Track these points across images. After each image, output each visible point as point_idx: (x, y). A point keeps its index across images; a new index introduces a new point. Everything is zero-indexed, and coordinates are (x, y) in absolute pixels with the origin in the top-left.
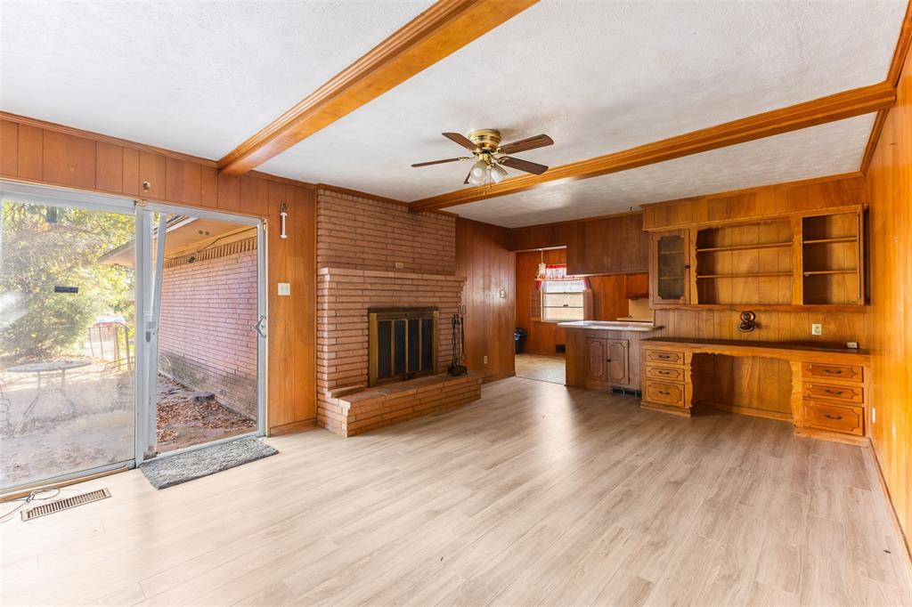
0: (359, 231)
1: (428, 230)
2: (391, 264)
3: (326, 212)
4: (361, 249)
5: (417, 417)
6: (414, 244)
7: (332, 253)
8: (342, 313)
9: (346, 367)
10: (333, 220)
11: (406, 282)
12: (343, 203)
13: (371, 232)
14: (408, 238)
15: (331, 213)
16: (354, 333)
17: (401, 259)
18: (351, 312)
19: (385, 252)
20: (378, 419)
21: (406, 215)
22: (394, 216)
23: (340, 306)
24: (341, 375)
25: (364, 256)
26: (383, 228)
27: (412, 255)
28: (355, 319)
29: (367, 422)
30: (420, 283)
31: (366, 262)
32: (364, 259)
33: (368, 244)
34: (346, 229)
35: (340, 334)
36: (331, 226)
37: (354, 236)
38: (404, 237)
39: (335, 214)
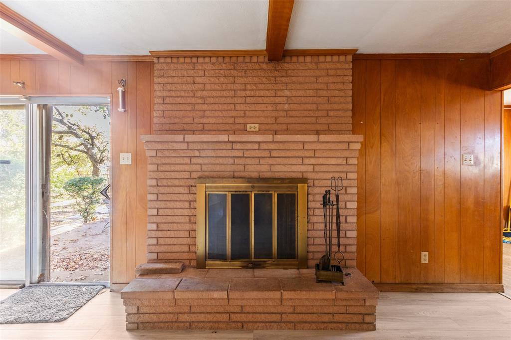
0: (199, 94)
1: (301, 80)
2: (242, 127)
3: (160, 80)
4: (201, 114)
5: (236, 329)
6: (278, 100)
7: (166, 120)
8: (165, 182)
9: (169, 241)
10: (168, 87)
11: (249, 146)
12: (179, 67)
13: (214, 94)
14: (268, 93)
15: (166, 80)
16: (178, 205)
17: (254, 120)
18: (176, 182)
19: (234, 114)
20: (170, 317)
21: (264, 66)
22: (246, 71)
23: (162, 175)
24: (163, 249)
25: (205, 120)
26: (230, 86)
27: (275, 114)
28: (181, 190)
29: (154, 318)
30: (272, 146)
31: (206, 127)
32: (203, 124)
33: (210, 107)
34: (183, 94)
35: (162, 205)
36: (165, 94)
37: (193, 100)
38: (262, 93)
39: (170, 80)
